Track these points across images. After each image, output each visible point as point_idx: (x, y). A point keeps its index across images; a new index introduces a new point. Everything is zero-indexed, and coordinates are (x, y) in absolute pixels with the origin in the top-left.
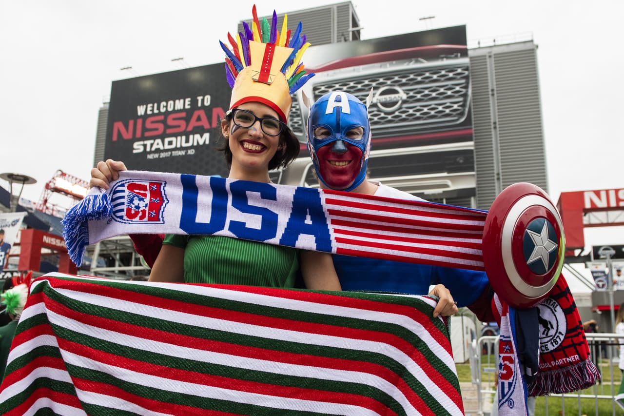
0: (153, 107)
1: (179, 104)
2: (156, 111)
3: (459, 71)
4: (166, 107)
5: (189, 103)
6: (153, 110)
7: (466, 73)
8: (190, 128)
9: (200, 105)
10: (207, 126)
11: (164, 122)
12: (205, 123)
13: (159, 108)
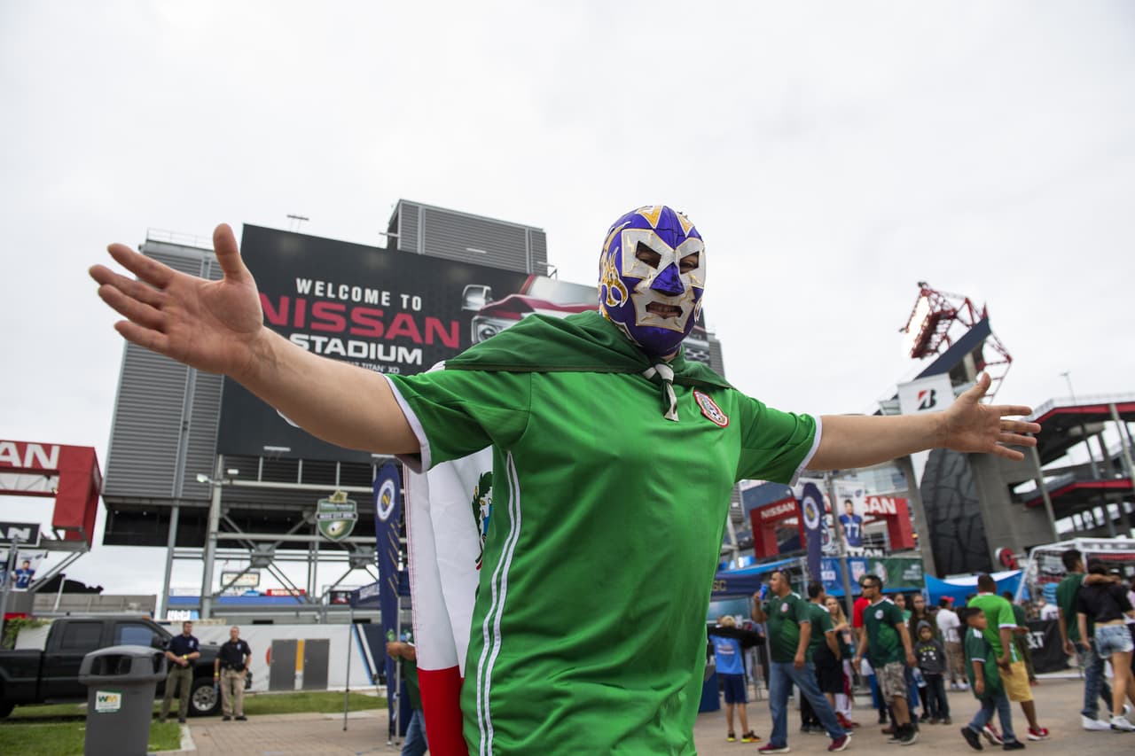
0: (326, 287)
1: (372, 296)
2: (330, 295)
3: (702, 353)
4: (350, 293)
5: (388, 298)
6: (325, 291)
7: (708, 357)
8: (390, 335)
9: (405, 306)
10: (418, 339)
11: (346, 315)
12: (413, 332)
13: (335, 291)
